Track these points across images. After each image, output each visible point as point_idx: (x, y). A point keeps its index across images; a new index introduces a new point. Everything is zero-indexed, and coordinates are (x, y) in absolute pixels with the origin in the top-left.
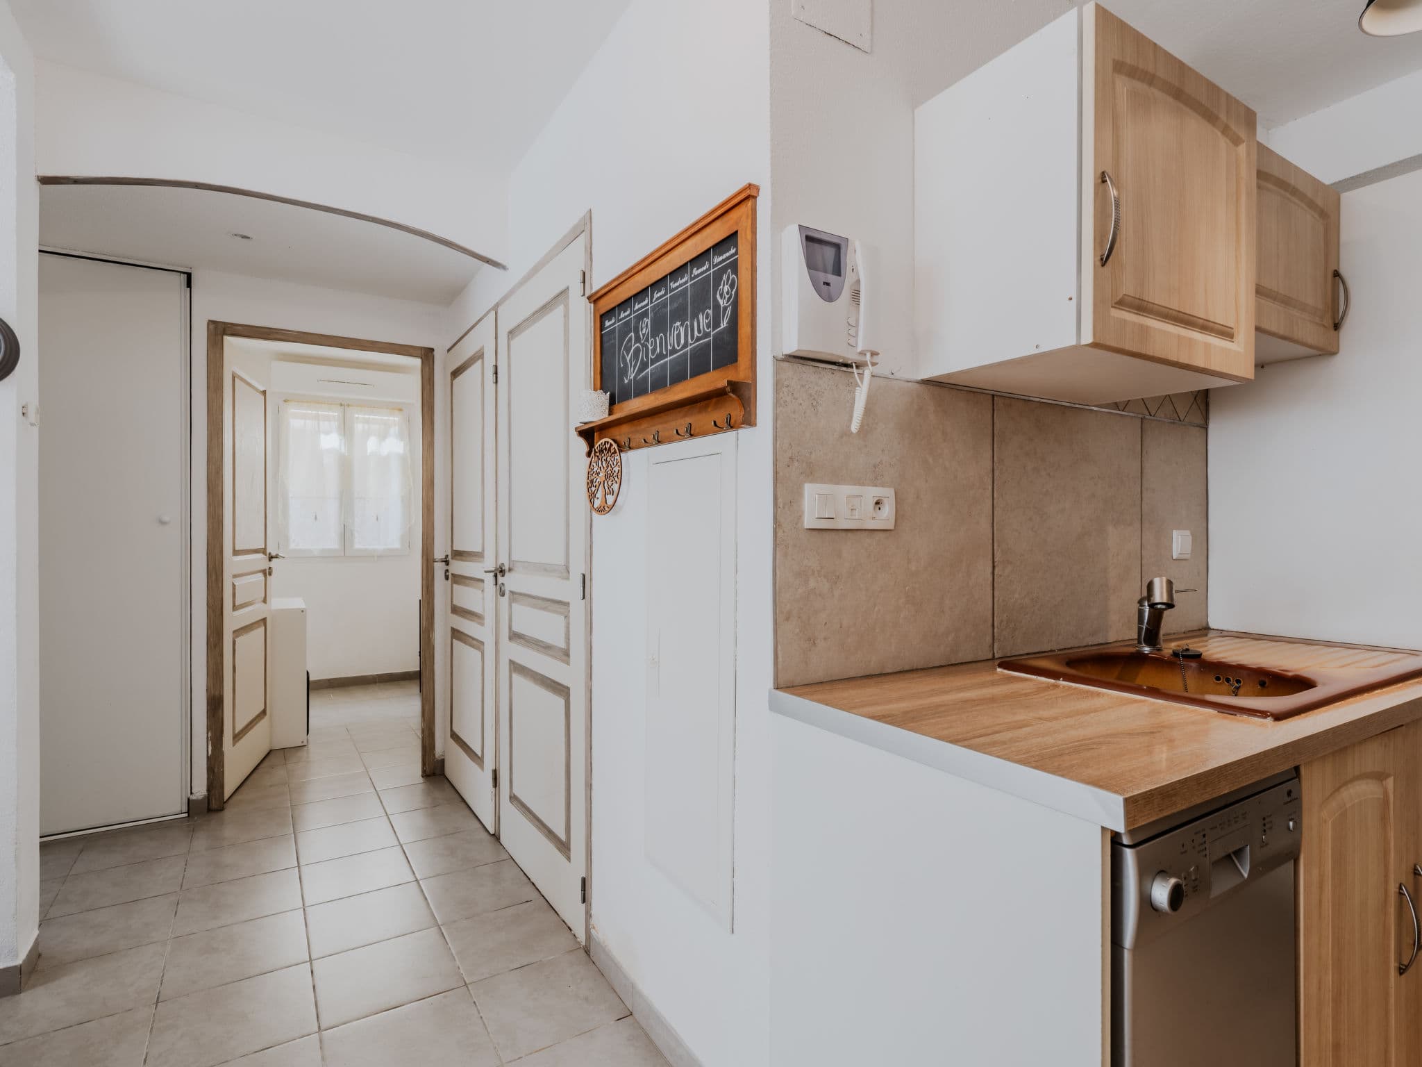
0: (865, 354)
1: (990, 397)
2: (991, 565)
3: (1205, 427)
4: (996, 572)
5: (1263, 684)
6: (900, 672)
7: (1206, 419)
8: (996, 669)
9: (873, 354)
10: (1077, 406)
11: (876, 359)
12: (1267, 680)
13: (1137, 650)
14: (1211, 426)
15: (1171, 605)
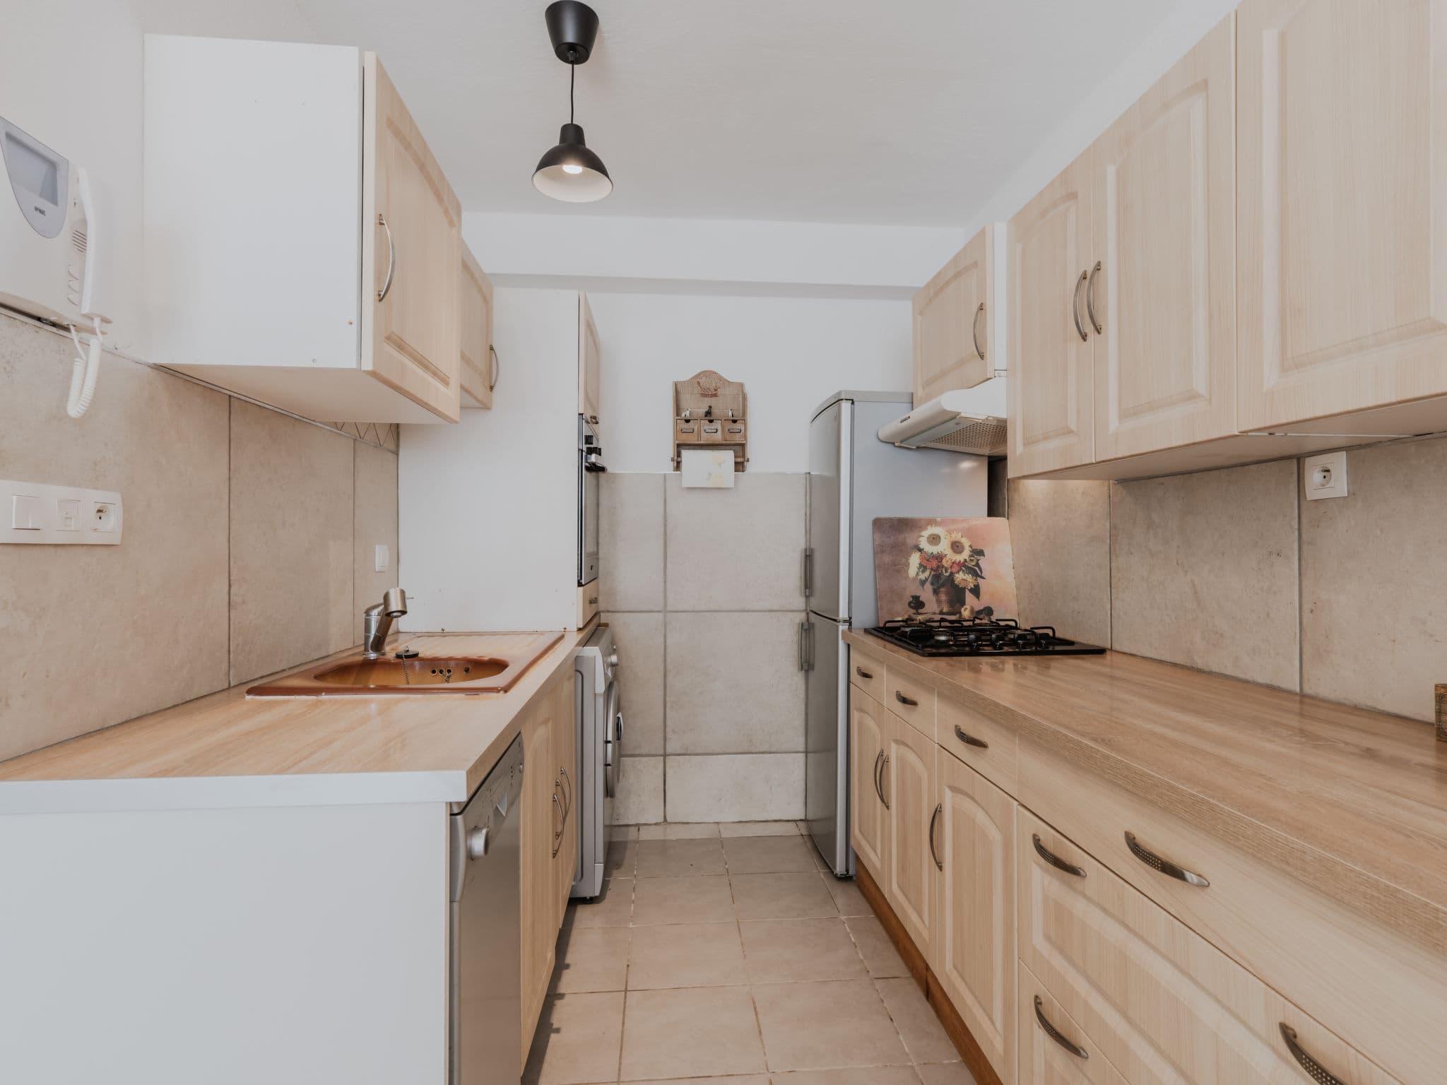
0: (92, 319)
1: (228, 397)
2: (227, 584)
3: (396, 453)
4: (232, 592)
5: (467, 670)
6: (126, 722)
7: (398, 446)
8: (244, 698)
9: (105, 321)
10: (305, 420)
11: (106, 327)
12: (470, 667)
13: (365, 658)
14: (401, 453)
15: (404, 612)
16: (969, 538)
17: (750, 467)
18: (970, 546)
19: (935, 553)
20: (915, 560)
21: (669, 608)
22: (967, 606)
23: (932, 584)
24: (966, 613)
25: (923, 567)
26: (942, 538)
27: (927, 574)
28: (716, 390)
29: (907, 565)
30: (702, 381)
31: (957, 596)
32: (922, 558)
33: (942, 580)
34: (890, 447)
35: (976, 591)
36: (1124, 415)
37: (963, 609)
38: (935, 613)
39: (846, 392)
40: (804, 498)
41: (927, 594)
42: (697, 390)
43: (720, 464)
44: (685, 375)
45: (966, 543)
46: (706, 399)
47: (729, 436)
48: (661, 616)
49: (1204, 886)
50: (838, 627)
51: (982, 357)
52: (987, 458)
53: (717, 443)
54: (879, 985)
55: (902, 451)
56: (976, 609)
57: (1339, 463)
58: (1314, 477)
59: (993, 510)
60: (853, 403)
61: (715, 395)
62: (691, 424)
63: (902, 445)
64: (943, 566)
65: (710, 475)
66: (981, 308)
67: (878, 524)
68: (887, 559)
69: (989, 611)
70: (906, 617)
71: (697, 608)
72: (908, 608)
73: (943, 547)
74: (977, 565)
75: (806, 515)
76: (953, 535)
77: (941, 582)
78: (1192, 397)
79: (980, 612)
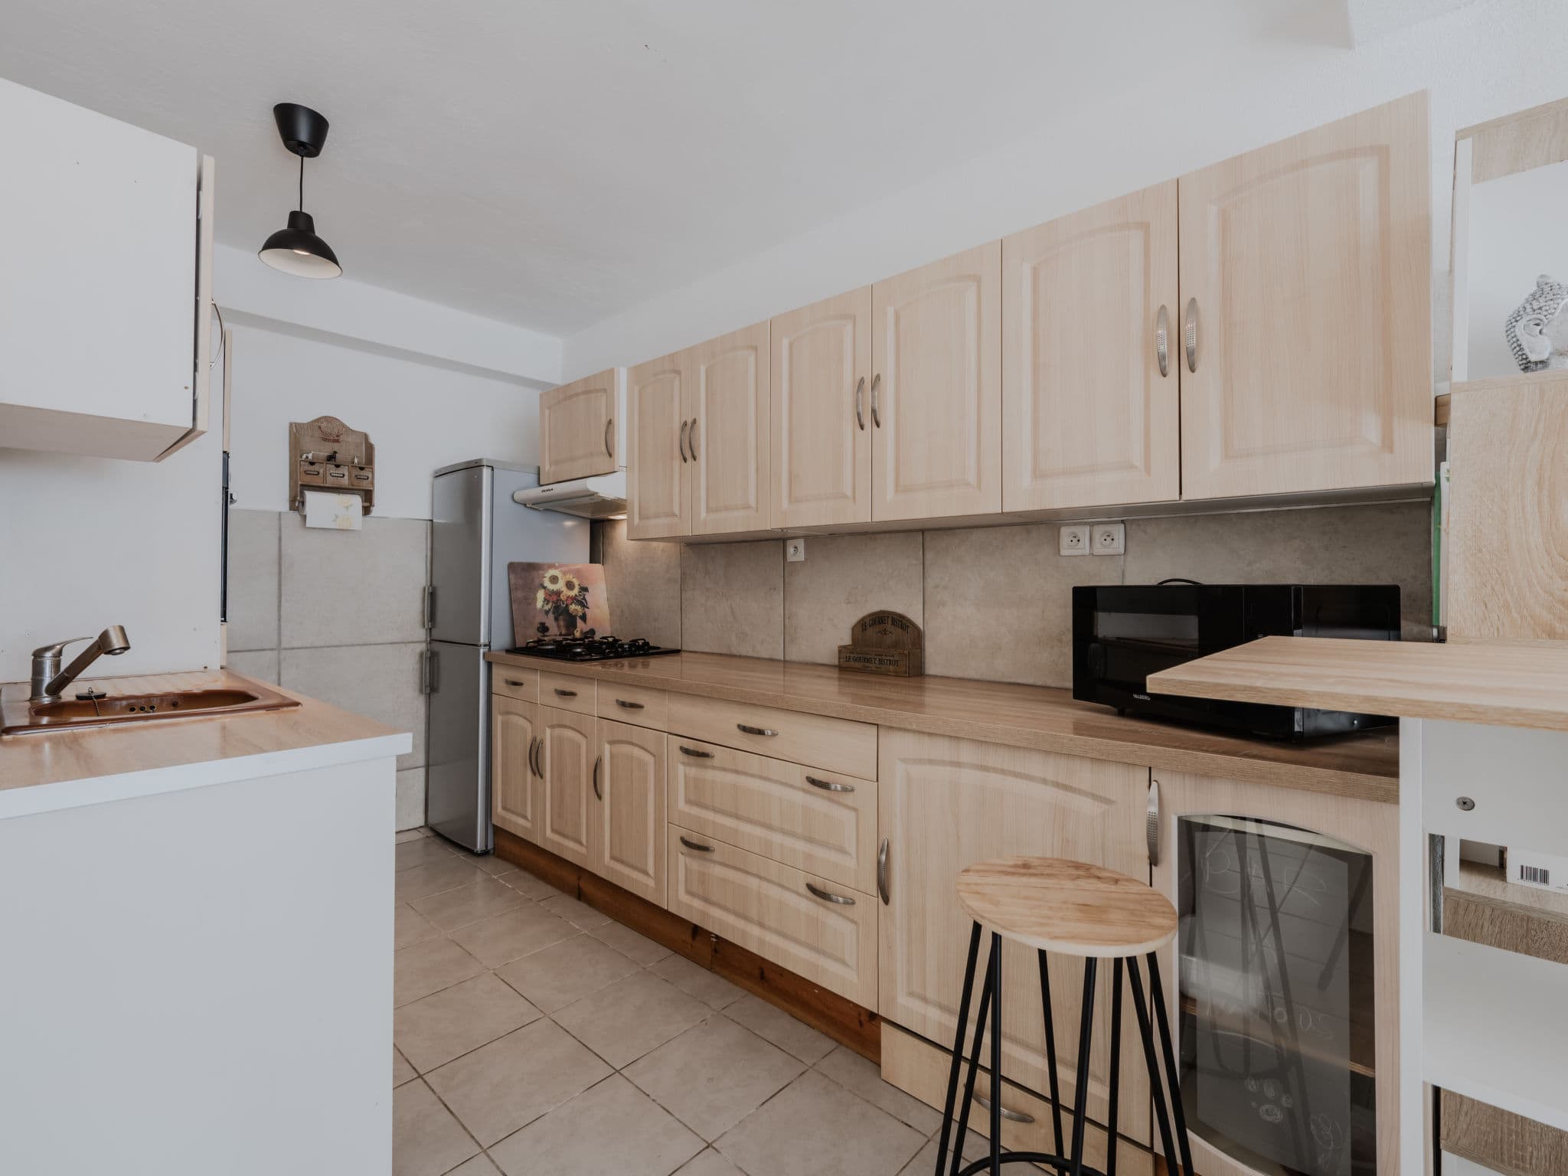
5: (175, 705)
12: (179, 701)
15: (127, 648)
16: (578, 578)
17: (375, 511)
18: (579, 585)
19: (555, 590)
20: (541, 595)
21: (284, 645)
22: (578, 629)
23: (554, 613)
24: (577, 634)
25: (546, 601)
26: (559, 578)
27: (550, 604)
28: (338, 436)
29: (535, 599)
30: (324, 425)
31: (571, 622)
32: (546, 594)
33: (558, 608)
34: (522, 507)
35: (584, 618)
36: (709, 510)
37: (575, 632)
38: (556, 635)
39: (488, 460)
40: (424, 542)
41: (550, 621)
42: (317, 434)
43: (347, 507)
44: (305, 418)
45: (576, 582)
46: (327, 443)
47: (356, 482)
48: (273, 655)
49: (774, 735)
50: (479, 651)
51: (610, 455)
52: (589, 521)
53: (343, 487)
54: (542, 904)
55: (532, 512)
56: (584, 631)
57: (801, 544)
58: (791, 550)
59: (593, 559)
60: (493, 470)
61: (337, 441)
62: (316, 467)
63: (533, 506)
64: (561, 600)
65: (337, 517)
66: (610, 422)
67: (512, 567)
68: (520, 594)
69: (592, 632)
70: (536, 639)
71: (317, 644)
72: (537, 632)
73: (560, 586)
74: (584, 599)
75: (427, 557)
76: (567, 576)
77: (560, 611)
78: (748, 507)
79: (587, 633)
